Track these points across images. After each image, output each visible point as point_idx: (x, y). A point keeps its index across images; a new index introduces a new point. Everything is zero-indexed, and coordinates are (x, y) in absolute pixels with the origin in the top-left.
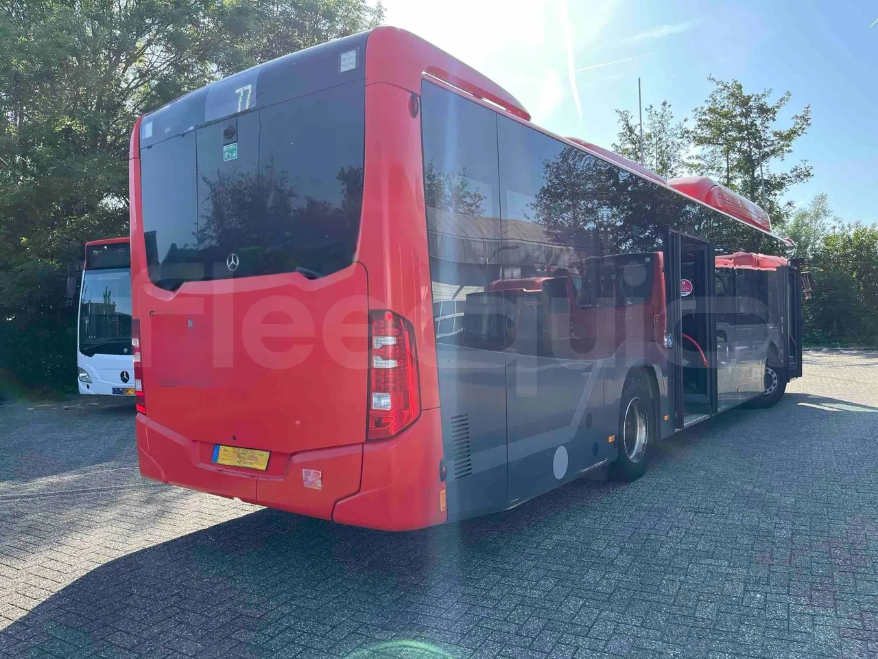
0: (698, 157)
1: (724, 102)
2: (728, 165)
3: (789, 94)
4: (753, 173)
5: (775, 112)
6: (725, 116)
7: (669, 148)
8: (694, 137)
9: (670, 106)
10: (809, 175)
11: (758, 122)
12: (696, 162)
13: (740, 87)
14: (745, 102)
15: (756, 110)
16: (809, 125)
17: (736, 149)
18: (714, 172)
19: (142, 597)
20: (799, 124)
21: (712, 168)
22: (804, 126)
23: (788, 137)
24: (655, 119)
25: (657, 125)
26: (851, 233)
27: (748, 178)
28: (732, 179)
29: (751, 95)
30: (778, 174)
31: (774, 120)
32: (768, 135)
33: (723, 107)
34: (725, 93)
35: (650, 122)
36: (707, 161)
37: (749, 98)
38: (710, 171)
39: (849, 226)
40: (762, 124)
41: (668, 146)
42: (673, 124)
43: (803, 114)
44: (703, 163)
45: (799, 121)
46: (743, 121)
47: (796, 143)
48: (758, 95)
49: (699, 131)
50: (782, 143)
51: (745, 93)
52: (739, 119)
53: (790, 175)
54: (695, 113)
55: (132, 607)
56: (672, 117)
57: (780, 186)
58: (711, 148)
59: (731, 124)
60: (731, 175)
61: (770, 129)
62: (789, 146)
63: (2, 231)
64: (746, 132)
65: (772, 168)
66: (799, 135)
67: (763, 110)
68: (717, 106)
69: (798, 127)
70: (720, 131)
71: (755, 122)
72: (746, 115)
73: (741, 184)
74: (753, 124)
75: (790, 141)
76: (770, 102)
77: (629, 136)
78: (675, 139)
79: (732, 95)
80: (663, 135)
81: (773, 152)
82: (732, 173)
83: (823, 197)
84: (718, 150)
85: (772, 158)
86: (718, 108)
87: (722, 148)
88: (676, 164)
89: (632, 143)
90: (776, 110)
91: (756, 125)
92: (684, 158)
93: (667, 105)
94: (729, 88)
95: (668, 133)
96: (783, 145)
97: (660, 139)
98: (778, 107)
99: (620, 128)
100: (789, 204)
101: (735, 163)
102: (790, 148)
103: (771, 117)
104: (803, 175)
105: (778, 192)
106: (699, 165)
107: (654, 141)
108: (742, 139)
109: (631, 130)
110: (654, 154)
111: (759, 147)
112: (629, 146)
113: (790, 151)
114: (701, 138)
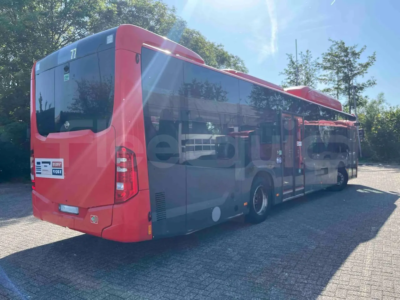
0: (324, 76)
1: (335, 50)
2: (338, 79)
3: (366, 47)
4: (350, 83)
5: (359, 55)
6: (337, 56)
7: (310, 71)
8: (322, 66)
9: (310, 52)
10: (375, 83)
11: (352, 59)
12: (324, 78)
13: (344, 43)
14: (346, 50)
15: (350, 54)
16: (375, 60)
17: (342, 72)
18: (332, 82)
19: (23, 268)
20: (370, 60)
21: (331, 80)
22: (373, 61)
23: (366, 66)
24: (304, 58)
25: (305, 61)
26: (395, 111)
27: (347, 85)
28: (340, 85)
29: (348, 47)
30: (361, 83)
31: (359, 58)
32: (356, 65)
33: (336, 53)
34: (337, 46)
35: (301, 59)
36: (328, 77)
37: (347, 48)
38: (330, 82)
39: (394, 107)
40: (353, 60)
41: (310, 70)
42: (312, 60)
43: (373, 56)
44: (326, 78)
45: (370, 59)
46: (345, 59)
47: (369, 69)
48: (351, 47)
49: (324, 64)
50: (363, 69)
51: (346, 46)
52: (343, 58)
53: (366, 84)
54: (323, 55)
55: (18, 272)
56: (312, 57)
57: (361, 89)
58: (330, 71)
59: (340, 60)
60: (339, 84)
61: (357, 63)
62: (366, 70)
63: (1, 108)
64: (346, 64)
65: (358, 81)
66: (371, 65)
67: (354, 54)
68: (333, 52)
69: (370, 61)
70: (334, 63)
71: (350, 59)
72: (346, 56)
73: (344, 87)
74: (350, 60)
75: (367, 68)
76: (357, 50)
77: (293, 65)
78: (313, 67)
79: (340, 47)
80: (307, 65)
81: (359, 73)
82: (340, 83)
83: (382, 94)
84: (333, 72)
85: (358, 76)
86: (333, 53)
87: (335, 71)
88: (314, 78)
89: (294, 69)
90: (360, 54)
91: (351, 61)
92: (317, 76)
93: (309, 52)
94: (338, 44)
95: (310, 64)
96: (363, 70)
97: (306, 67)
98: (361, 52)
99: (288, 62)
100: (366, 97)
101: (341, 78)
102: (367, 71)
103: (357, 57)
104: (372, 84)
105: (361, 91)
106: (325, 79)
107: (304, 68)
108: (345, 67)
109: (293, 63)
110: (304, 74)
111: (351, 70)
112: (292, 70)
113: (367, 72)
114: (325, 67)
